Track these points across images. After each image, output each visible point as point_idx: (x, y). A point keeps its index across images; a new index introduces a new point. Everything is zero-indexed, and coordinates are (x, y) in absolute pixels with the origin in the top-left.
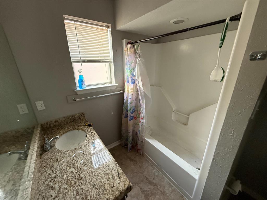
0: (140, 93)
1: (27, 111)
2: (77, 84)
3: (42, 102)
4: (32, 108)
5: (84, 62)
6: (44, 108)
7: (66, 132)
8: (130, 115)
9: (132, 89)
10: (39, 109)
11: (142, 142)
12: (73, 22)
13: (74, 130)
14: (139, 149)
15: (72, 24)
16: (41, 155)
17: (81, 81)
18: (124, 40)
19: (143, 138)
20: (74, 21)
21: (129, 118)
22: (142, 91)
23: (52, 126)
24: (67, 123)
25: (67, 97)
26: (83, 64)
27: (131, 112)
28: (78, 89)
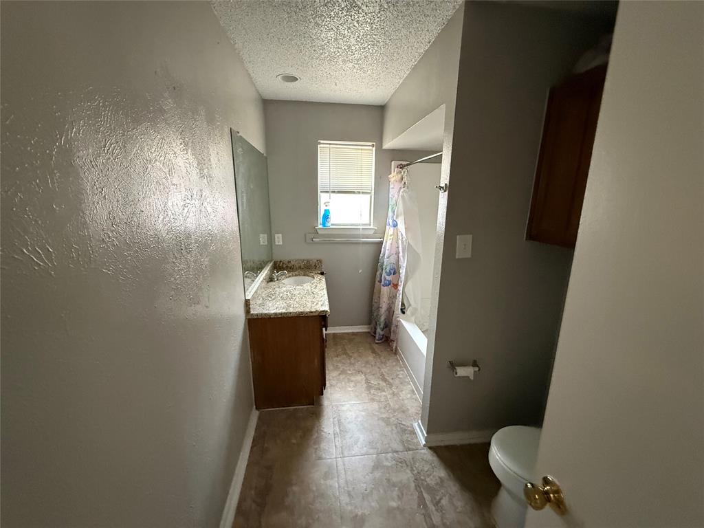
0: (402, 241)
1: (266, 243)
2: (320, 220)
3: (281, 235)
4: (271, 239)
5: (334, 192)
6: (281, 243)
7: (296, 275)
8: (385, 279)
9: (391, 235)
10: (277, 243)
11: (397, 326)
12: (328, 146)
13: (304, 275)
14: (392, 341)
15: (327, 148)
16: (268, 282)
17: (326, 217)
18: (393, 162)
19: (398, 319)
20: (330, 144)
21: (382, 283)
22: (404, 239)
23: (284, 266)
24: (300, 267)
25: (305, 235)
26: (332, 195)
27: (386, 272)
28: (320, 226)
